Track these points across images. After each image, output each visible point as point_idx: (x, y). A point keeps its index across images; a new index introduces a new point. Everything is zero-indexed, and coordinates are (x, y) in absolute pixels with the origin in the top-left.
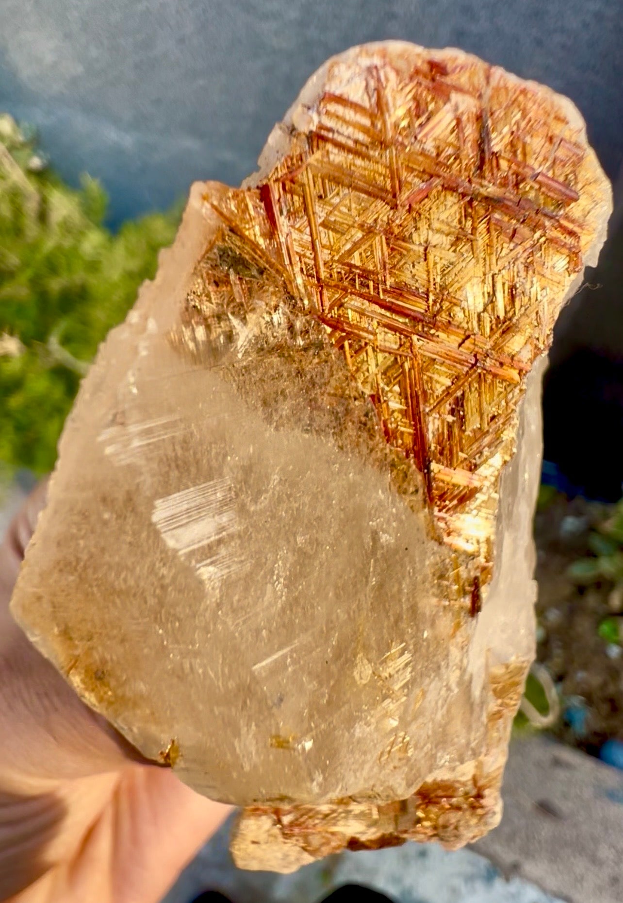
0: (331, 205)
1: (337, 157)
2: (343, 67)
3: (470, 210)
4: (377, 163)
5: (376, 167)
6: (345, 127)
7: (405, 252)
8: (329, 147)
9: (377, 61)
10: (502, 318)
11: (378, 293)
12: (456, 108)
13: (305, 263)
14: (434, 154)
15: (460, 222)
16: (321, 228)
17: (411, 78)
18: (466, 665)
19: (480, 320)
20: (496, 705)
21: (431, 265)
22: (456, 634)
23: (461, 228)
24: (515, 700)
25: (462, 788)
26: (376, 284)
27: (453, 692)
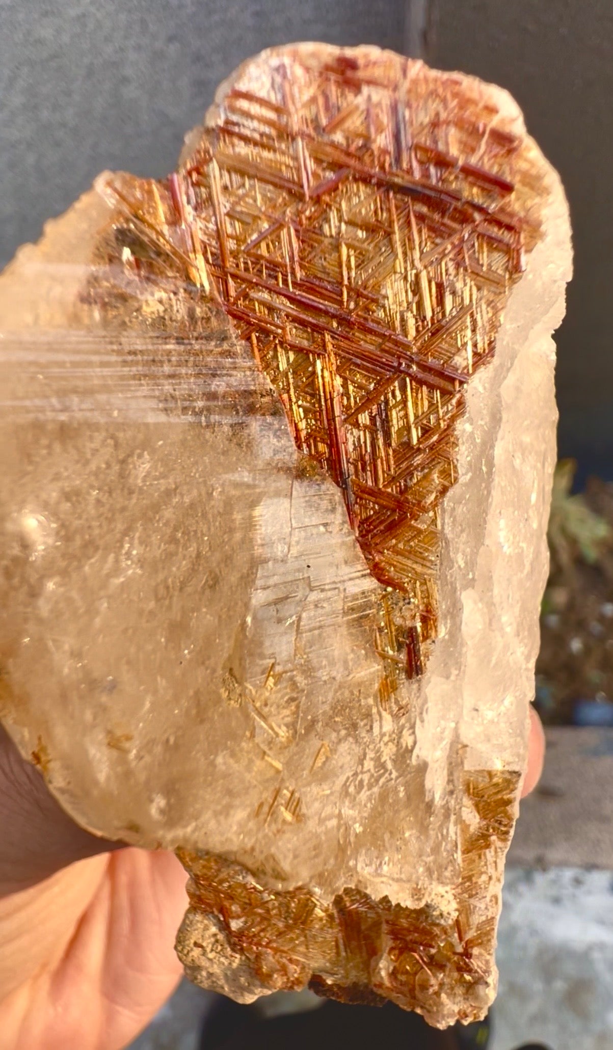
0: (237, 196)
1: (242, 149)
2: (253, 68)
3: (386, 202)
4: (283, 153)
5: (283, 158)
6: (250, 121)
7: (316, 245)
8: (235, 140)
9: (286, 59)
10: (429, 319)
11: (287, 285)
12: (369, 98)
13: (211, 254)
14: (344, 146)
15: (376, 212)
16: (227, 218)
17: (320, 75)
18: (410, 744)
19: (403, 320)
20: (480, 828)
21: (344, 258)
22: (389, 697)
23: (377, 220)
24: (505, 826)
25: (443, 937)
26: (285, 276)
27: (391, 774)
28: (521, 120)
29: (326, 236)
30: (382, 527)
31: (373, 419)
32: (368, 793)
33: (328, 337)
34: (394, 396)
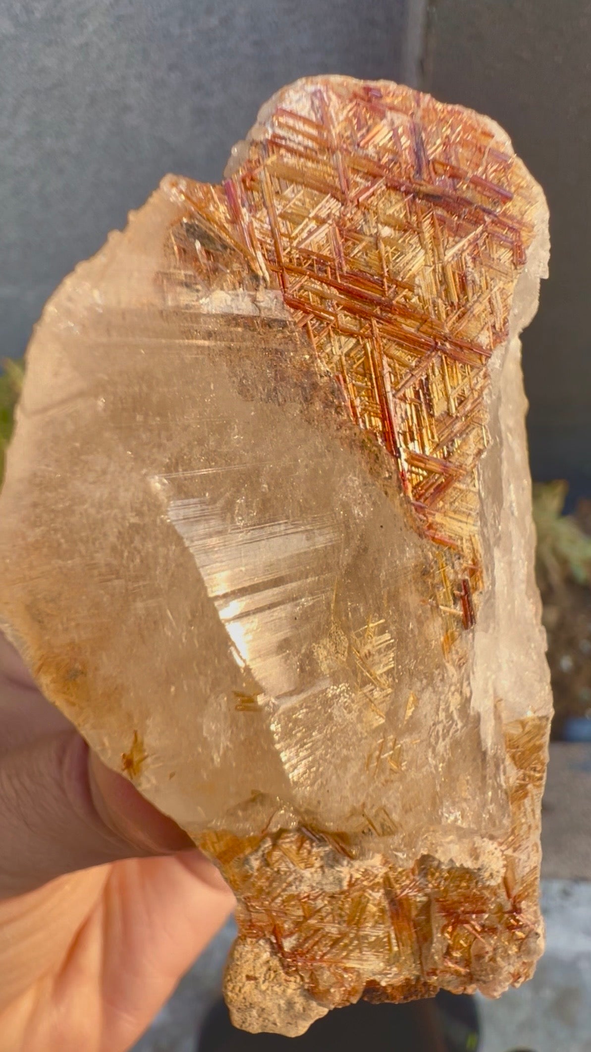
0: (287, 199)
1: (290, 160)
2: (291, 93)
3: (414, 207)
4: (325, 164)
5: (325, 168)
6: (295, 135)
7: (358, 242)
8: (283, 151)
9: (320, 87)
10: (456, 304)
11: (336, 278)
12: (392, 123)
13: (267, 250)
14: (376, 159)
15: (405, 215)
16: (279, 219)
17: (351, 101)
18: (468, 695)
19: (435, 304)
20: (517, 779)
21: (383, 253)
22: (450, 649)
23: (407, 222)
24: (539, 772)
25: (493, 899)
26: (333, 270)
27: (456, 725)
28: (508, 143)
29: (365, 234)
30: (432, 490)
31: (417, 394)
32: (443, 744)
33: (374, 322)
34: (433, 372)
